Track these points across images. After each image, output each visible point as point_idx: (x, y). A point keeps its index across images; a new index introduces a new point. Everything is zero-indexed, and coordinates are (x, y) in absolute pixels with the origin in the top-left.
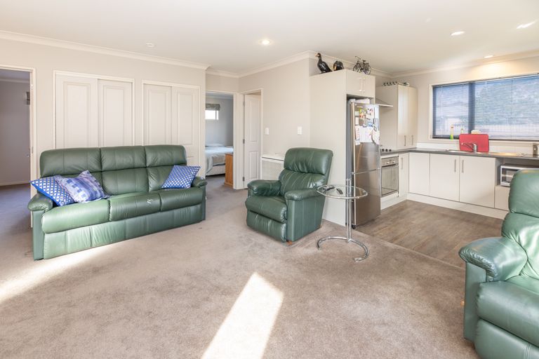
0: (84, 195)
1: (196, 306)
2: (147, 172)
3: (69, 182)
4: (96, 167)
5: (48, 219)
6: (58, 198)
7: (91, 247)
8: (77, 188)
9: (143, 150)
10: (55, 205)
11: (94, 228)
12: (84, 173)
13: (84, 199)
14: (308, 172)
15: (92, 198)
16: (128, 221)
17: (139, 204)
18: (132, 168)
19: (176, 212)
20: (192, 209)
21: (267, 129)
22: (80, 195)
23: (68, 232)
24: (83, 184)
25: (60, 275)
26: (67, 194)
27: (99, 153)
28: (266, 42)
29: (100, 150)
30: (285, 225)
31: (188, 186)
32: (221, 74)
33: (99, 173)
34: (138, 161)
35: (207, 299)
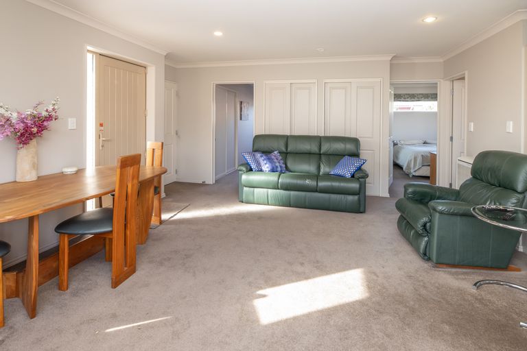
0: (268, 167)
1: (290, 264)
2: (320, 158)
3: (261, 156)
4: (284, 149)
5: (245, 177)
6: (253, 166)
7: (268, 204)
8: (265, 162)
9: (320, 140)
10: (251, 170)
11: (270, 191)
12: (275, 152)
13: (267, 170)
14: (500, 186)
15: (273, 170)
16: (292, 193)
17: (300, 182)
18: (309, 154)
19: (333, 196)
20: (350, 198)
21: (472, 124)
22: (266, 167)
23: (256, 189)
24: (270, 160)
25: (243, 213)
26: (259, 164)
27: (287, 139)
28: (430, 20)
29: (287, 137)
30: (426, 239)
31: (348, 175)
32: (416, 61)
33: (285, 154)
34: (314, 148)
35: (302, 264)
